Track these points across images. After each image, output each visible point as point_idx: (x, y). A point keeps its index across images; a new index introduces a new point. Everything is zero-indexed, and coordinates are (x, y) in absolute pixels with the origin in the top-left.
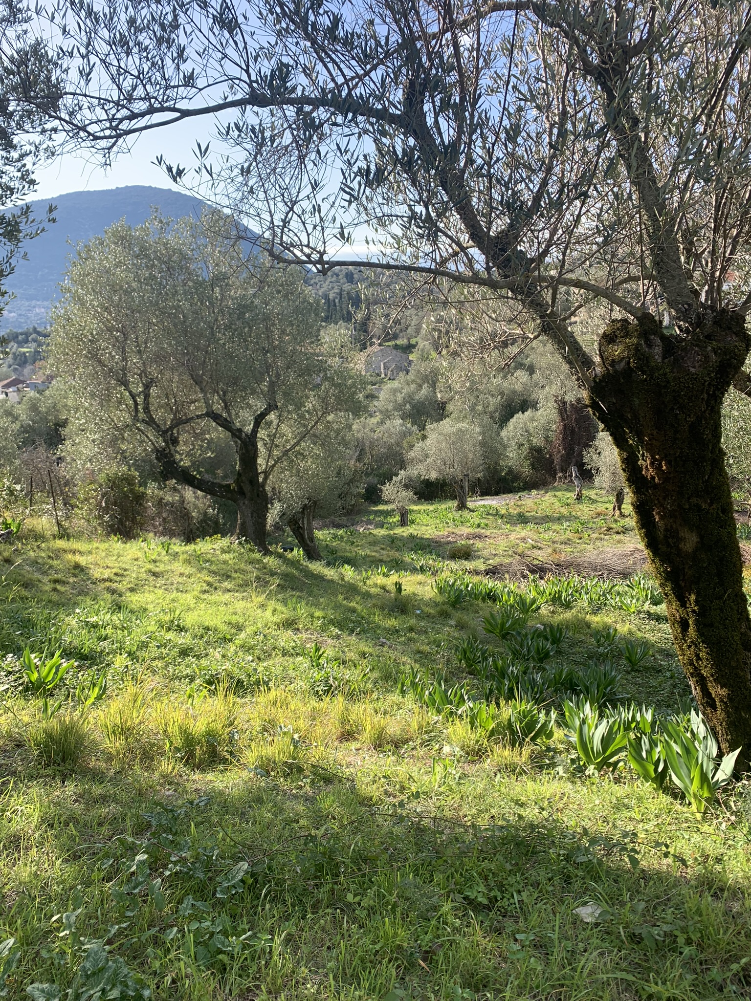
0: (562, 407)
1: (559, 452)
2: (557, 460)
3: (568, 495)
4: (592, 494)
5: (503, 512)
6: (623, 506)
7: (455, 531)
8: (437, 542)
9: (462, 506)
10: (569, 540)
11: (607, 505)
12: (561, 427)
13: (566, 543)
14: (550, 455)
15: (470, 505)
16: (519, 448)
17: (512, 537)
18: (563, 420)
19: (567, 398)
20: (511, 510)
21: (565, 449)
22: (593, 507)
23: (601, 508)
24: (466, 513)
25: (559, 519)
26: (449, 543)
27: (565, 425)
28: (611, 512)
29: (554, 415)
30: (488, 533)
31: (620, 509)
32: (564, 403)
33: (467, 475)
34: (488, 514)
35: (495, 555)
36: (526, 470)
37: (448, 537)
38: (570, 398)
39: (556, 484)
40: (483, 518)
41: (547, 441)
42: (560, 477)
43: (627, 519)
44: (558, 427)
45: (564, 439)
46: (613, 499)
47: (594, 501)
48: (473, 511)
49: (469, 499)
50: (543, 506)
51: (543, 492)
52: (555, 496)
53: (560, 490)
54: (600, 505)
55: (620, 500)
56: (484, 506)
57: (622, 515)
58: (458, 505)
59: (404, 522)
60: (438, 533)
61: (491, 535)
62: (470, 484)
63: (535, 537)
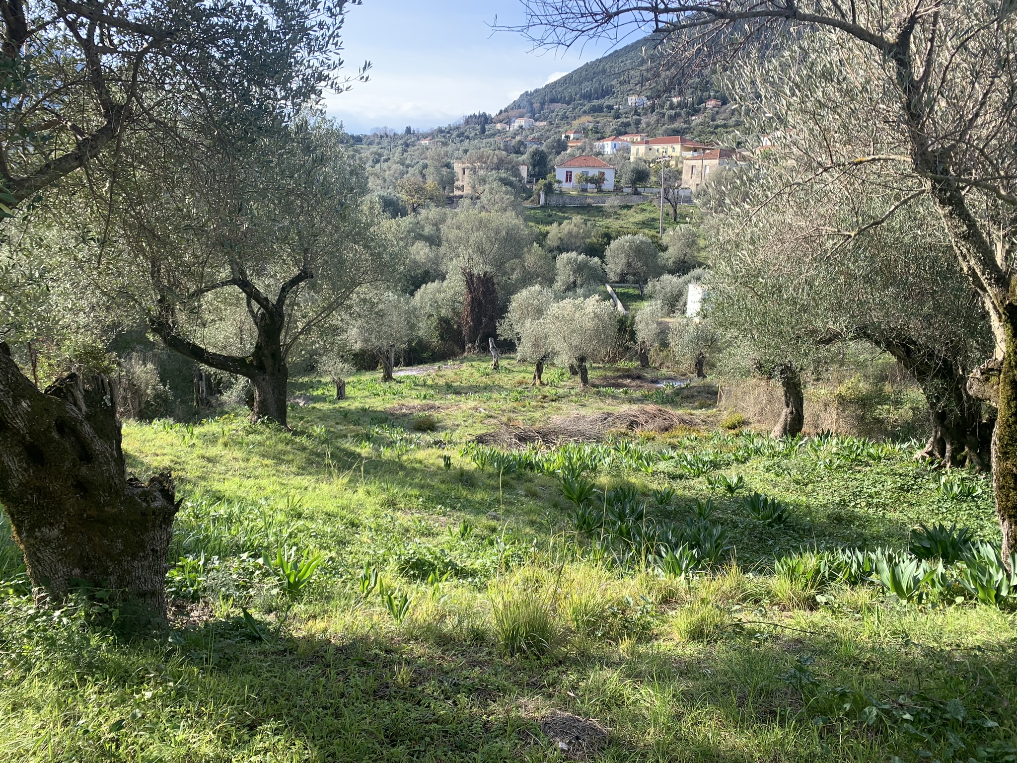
0: (469, 278)
1: (467, 323)
2: (465, 331)
3: (484, 365)
4: (504, 363)
5: (429, 382)
6: (542, 375)
7: (403, 402)
8: (392, 414)
9: (388, 377)
10: (515, 408)
11: (523, 374)
12: (469, 299)
13: (514, 412)
14: (458, 326)
15: (394, 375)
16: (428, 318)
17: (463, 406)
18: (471, 292)
19: (476, 272)
20: (436, 381)
21: (472, 320)
22: (510, 376)
23: (519, 377)
24: (393, 383)
25: (486, 388)
26: (405, 415)
27: (472, 297)
28: (531, 381)
29: (462, 287)
30: (437, 403)
31: (540, 378)
32: (471, 275)
33: (393, 346)
34: (416, 385)
35: (458, 425)
36: (435, 341)
37: (401, 409)
38: (479, 270)
39: (466, 354)
40: (411, 389)
41: (454, 312)
42: (469, 348)
43: (547, 387)
44: (465, 299)
45: (472, 311)
46: (533, 369)
47: (510, 371)
48: (400, 382)
49: (395, 368)
51: (458, 362)
52: (472, 366)
53: (473, 361)
54: (516, 374)
55: (539, 370)
56: (408, 377)
57: (542, 384)
58: (384, 376)
59: (341, 395)
60: (388, 406)
61: (442, 406)
62: (395, 354)
63: (485, 406)
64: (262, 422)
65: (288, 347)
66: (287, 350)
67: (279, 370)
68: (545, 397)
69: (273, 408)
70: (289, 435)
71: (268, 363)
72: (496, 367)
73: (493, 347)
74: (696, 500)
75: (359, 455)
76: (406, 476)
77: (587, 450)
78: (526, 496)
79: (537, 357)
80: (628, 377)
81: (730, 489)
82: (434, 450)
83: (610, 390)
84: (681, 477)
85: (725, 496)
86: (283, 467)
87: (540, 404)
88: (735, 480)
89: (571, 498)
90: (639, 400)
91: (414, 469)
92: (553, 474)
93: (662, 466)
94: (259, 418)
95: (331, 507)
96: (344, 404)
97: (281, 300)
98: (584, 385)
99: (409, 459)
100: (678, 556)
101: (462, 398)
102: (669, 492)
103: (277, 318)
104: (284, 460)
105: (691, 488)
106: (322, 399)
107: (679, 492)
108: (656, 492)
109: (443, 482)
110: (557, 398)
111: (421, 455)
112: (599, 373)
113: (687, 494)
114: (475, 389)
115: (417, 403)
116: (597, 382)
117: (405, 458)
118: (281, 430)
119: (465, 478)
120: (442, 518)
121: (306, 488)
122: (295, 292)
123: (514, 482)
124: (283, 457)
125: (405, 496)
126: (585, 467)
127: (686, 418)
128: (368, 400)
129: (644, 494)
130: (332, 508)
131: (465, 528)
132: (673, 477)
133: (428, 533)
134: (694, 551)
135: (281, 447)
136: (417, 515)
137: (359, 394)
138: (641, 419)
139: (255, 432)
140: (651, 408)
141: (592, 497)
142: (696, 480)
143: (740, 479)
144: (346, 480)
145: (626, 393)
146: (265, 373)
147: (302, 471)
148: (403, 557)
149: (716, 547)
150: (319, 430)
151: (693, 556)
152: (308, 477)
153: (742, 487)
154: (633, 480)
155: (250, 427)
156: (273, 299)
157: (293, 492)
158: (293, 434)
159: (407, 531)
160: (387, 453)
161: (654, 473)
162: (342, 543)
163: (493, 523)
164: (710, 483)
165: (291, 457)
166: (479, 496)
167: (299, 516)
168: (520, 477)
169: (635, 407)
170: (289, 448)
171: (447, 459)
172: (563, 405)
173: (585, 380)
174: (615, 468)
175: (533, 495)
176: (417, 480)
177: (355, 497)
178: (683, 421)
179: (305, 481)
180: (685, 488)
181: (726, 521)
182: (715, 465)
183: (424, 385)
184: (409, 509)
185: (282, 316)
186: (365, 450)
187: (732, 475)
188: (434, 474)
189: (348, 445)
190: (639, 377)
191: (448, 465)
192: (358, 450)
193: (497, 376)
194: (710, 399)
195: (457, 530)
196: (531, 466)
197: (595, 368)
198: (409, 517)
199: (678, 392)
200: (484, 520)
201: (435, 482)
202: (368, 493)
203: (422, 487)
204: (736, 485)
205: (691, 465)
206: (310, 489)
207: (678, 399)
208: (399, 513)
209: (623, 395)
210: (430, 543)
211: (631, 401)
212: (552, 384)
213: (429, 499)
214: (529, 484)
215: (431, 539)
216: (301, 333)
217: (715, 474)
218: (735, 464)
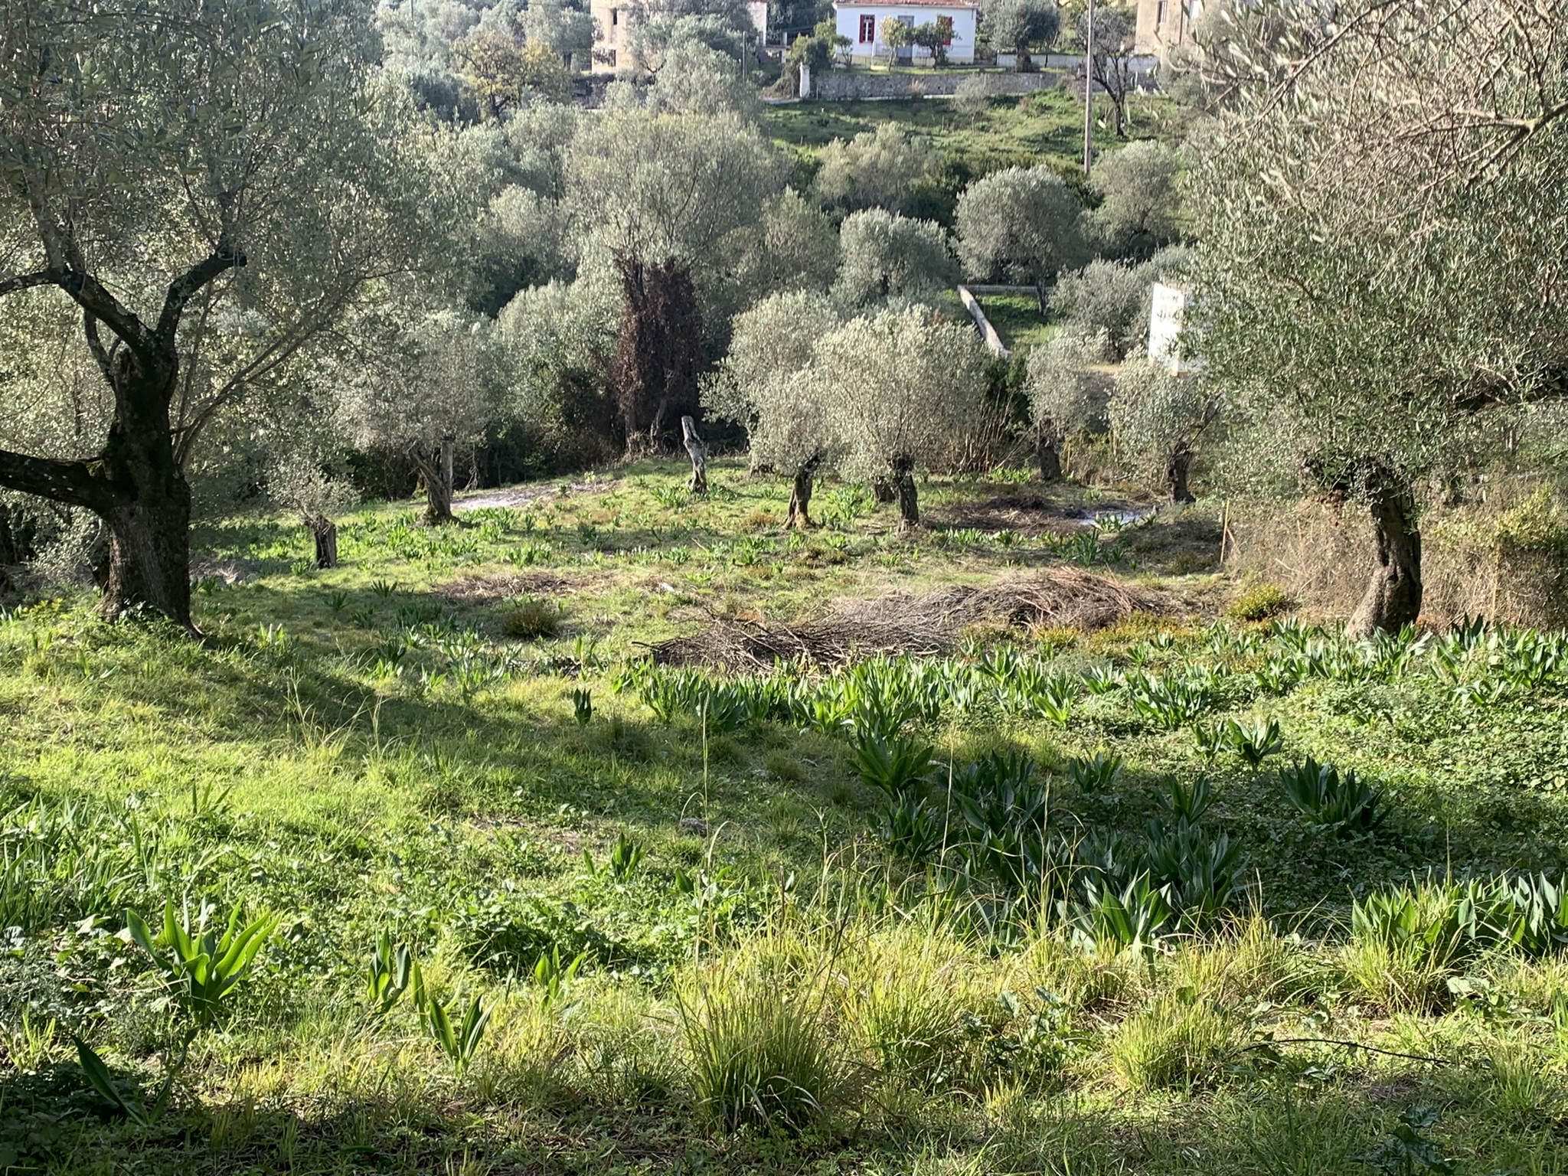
0: (633, 275)
1: (630, 382)
2: (624, 402)
3: (672, 482)
4: (718, 476)
5: (540, 524)
6: (810, 504)
7: (478, 570)
8: (451, 601)
9: (439, 514)
10: (745, 581)
11: (764, 503)
12: (633, 325)
13: (744, 590)
14: (609, 391)
15: (455, 510)
16: (535, 373)
17: (622, 579)
18: (636, 308)
19: (646, 258)
20: (557, 521)
21: (642, 375)
22: (735, 507)
23: (754, 509)
24: (452, 529)
25: (678, 536)
26: (481, 601)
27: (640, 321)
28: (783, 518)
29: (614, 297)
30: (559, 573)
31: (804, 509)
32: (637, 268)
33: (450, 438)
34: (508, 531)
35: (610, 624)
36: (553, 427)
37: (473, 587)
38: (653, 255)
39: (627, 457)
40: (497, 541)
41: (598, 358)
42: (635, 443)
43: (823, 532)
44: (623, 325)
45: (641, 351)
46: (788, 489)
47: (734, 496)
48: (469, 526)
49: (457, 494)
50: (627, 507)
51: (609, 477)
52: (642, 485)
53: (646, 472)
54: (747, 502)
55: (803, 492)
56: (489, 513)
57: (810, 524)
58: (431, 512)
59: (326, 557)
60: (442, 580)
61: (571, 578)
62: (457, 459)
63: (675, 578)
64: (132, 617)
65: (192, 433)
66: (186, 444)
67: (169, 491)
68: (816, 554)
69: (156, 584)
70: (197, 648)
71: (142, 473)
72: (700, 486)
73: (692, 439)
74: (1169, 779)
75: (370, 692)
76: (484, 739)
77: (918, 671)
78: (772, 779)
79: (797, 461)
80: (1013, 504)
81: (1250, 753)
82: (552, 680)
83: (971, 535)
84: (1135, 729)
85: (1237, 770)
86: (183, 723)
87: (805, 570)
88: (1262, 733)
89: (877, 783)
90: (1038, 558)
91: (504, 724)
92: (836, 729)
93: (1091, 705)
94: (123, 607)
95: (300, 811)
96: (334, 578)
97: (169, 320)
98: (910, 524)
99: (491, 701)
100: (1125, 900)
101: (620, 559)
102: (1107, 763)
103: (160, 365)
104: (186, 706)
105: (1158, 754)
106: (281, 567)
107: (1131, 764)
108: (1077, 764)
109: (573, 751)
110: (846, 557)
111: (520, 691)
112: (941, 497)
113: (1151, 767)
114: (651, 539)
115: (509, 572)
116: (940, 518)
117: (481, 697)
118: (177, 637)
119: (625, 741)
120: (570, 835)
121: (239, 771)
122: (204, 301)
123: (742, 750)
124: (182, 698)
125: (479, 784)
126: (910, 711)
127: (1149, 596)
128: (392, 568)
129: (1047, 769)
130: (302, 815)
131: (626, 854)
132: (1117, 730)
133: (536, 868)
134: (1164, 890)
135: (177, 674)
136: (510, 828)
137: (371, 554)
138: (1044, 600)
139: (114, 641)
140: (1065, 574)
141: (927, 779)
142: (1170, 736)
143: (1274, 730)
144: (336, 750)
145: (1008, 541)
146: (134, 498)
147: (229, 730)
148: (474, 924)
149: (1217, 886)
150: (271, 636)
151: (1161, 901)
152: (244, 746)
153: (1278, 749)
154: (1022, 738)
155: (102, 629)
156: (149, 319)
157: (206, 778)
158: (206, 646)
159: (486, 863)
160: (437, 688)
161: (1072, 723)
162: (327, 894)
163: (692, 842)
164: (1204, 741)
165: (203, 698)
166: (659, 780)
167: (223, 833)
168: (756, 738)
169: (1027, 573)
170: (197, 677)
171: (582, 699)
172: (861, 572)
173: (911, 513)
174: (981, 712)
175: (787, 776)
176: (509, 749)
177: (360, 789)
178: (1139, 604)
179: (236, 753)
180: (1144, 753)
181: (1240, 826)
182: (1214, 701)
183: (528, 531)
184: (492, 814)
185: (172, 359)
186: (385, 681)
187: (1254, 724)
188: (549, 735)
189: (342, 670)
190: (1038, 505)
191: (584, 713)
192: (367, 682)
193: (702, 507)
194: (1204, 552)
195: (605, 860)
196: (783, 711)
197: (934, 486)
198: (490, 832)
199: (1127, 538)
200: (671, 837)
201: (554, 752)
202: (392, 778)
203: (522, 763)
204: (1264, 744)
205: (1159, 700)
206: (249, 771)
207: (1129, 553)
208: (466, 825)
209: (999, 547)
210: (542, 890)
211: (1020, 559)
212: (834, 524)
213: (537, 790)
214: (779, 753)
215: (543, 881)
216: (219, 401)
217: (1214, 721)
218: (1261, 698)
